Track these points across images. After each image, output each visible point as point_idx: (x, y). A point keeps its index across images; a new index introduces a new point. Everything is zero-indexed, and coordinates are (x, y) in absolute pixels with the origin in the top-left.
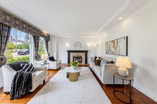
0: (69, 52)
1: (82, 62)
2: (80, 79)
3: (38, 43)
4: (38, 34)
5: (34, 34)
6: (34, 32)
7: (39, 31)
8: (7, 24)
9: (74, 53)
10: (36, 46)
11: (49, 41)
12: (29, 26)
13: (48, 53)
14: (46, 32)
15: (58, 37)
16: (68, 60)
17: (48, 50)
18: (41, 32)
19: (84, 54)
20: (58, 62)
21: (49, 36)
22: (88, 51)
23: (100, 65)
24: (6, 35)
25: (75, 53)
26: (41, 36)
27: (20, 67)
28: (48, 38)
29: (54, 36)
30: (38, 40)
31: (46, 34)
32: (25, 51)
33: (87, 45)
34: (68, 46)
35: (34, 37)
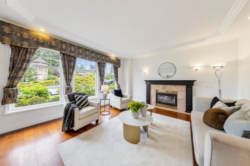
0: (150, 83)
1: (176, 105)
2: (144, 144)
3: (103, 71)
4: (103, 60)
5: (98, 61)
6: (98, 59)
7: (104, 55)
8: (72, 55)
9: (157, 85)
10: (100, 76)
11: (119, 67)
12: (93, 52)
13: (118, 84)
14: (114, 56)
15: (132, 60)
16: (147, 97)
17: (117, 81)
18: (107, 57)
19: (184, 88)
20: (123, 99)
21: (118, 60)
22: (193, 81)
23: (223, 130)
24: (72, 65)
25: (161, 86)
26: (107, 61)
27: (74, 98)
28: (117, 64)
29: (125, 60)
30: (104, 67)
31: (113, 58)
32: (109, 82)
33: (191, 68)
34: (148, 72)
35: (99, 64)
